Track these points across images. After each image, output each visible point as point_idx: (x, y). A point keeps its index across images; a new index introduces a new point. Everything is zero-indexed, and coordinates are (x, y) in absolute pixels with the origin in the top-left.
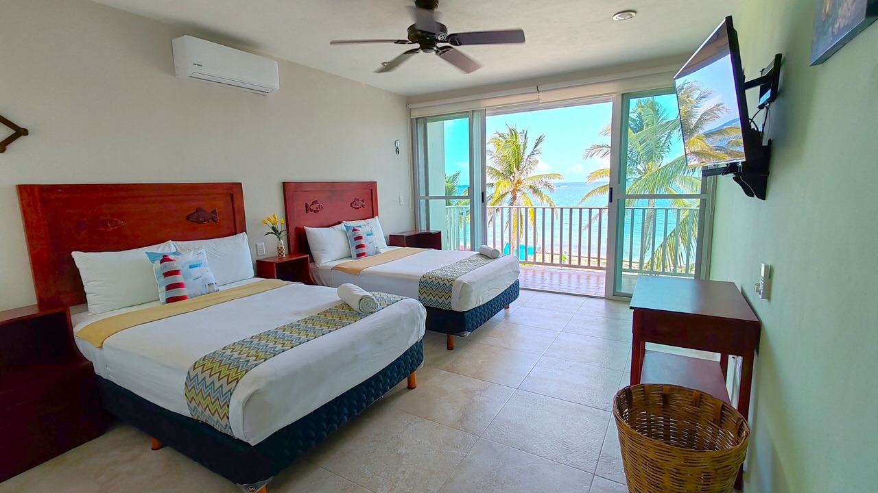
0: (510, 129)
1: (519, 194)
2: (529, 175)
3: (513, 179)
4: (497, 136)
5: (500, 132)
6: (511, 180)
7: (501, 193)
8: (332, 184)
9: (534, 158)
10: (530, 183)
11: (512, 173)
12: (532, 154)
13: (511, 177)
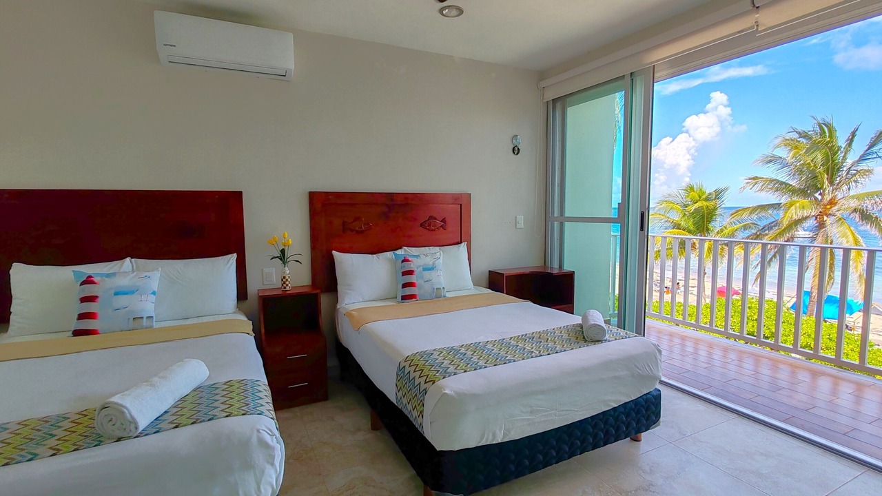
0: (820, 125)
1: (828, 221)
2: (852, 193)
3: (820, 197)
4: (795, 136)
5: (800, 129)
6: (816, 199)
7: (795, 217)
8: (391, 196)
9: (864, 166)
10: (854, 204)
11: (818, 189)
12: (862, 158)
13: (817, 195)
